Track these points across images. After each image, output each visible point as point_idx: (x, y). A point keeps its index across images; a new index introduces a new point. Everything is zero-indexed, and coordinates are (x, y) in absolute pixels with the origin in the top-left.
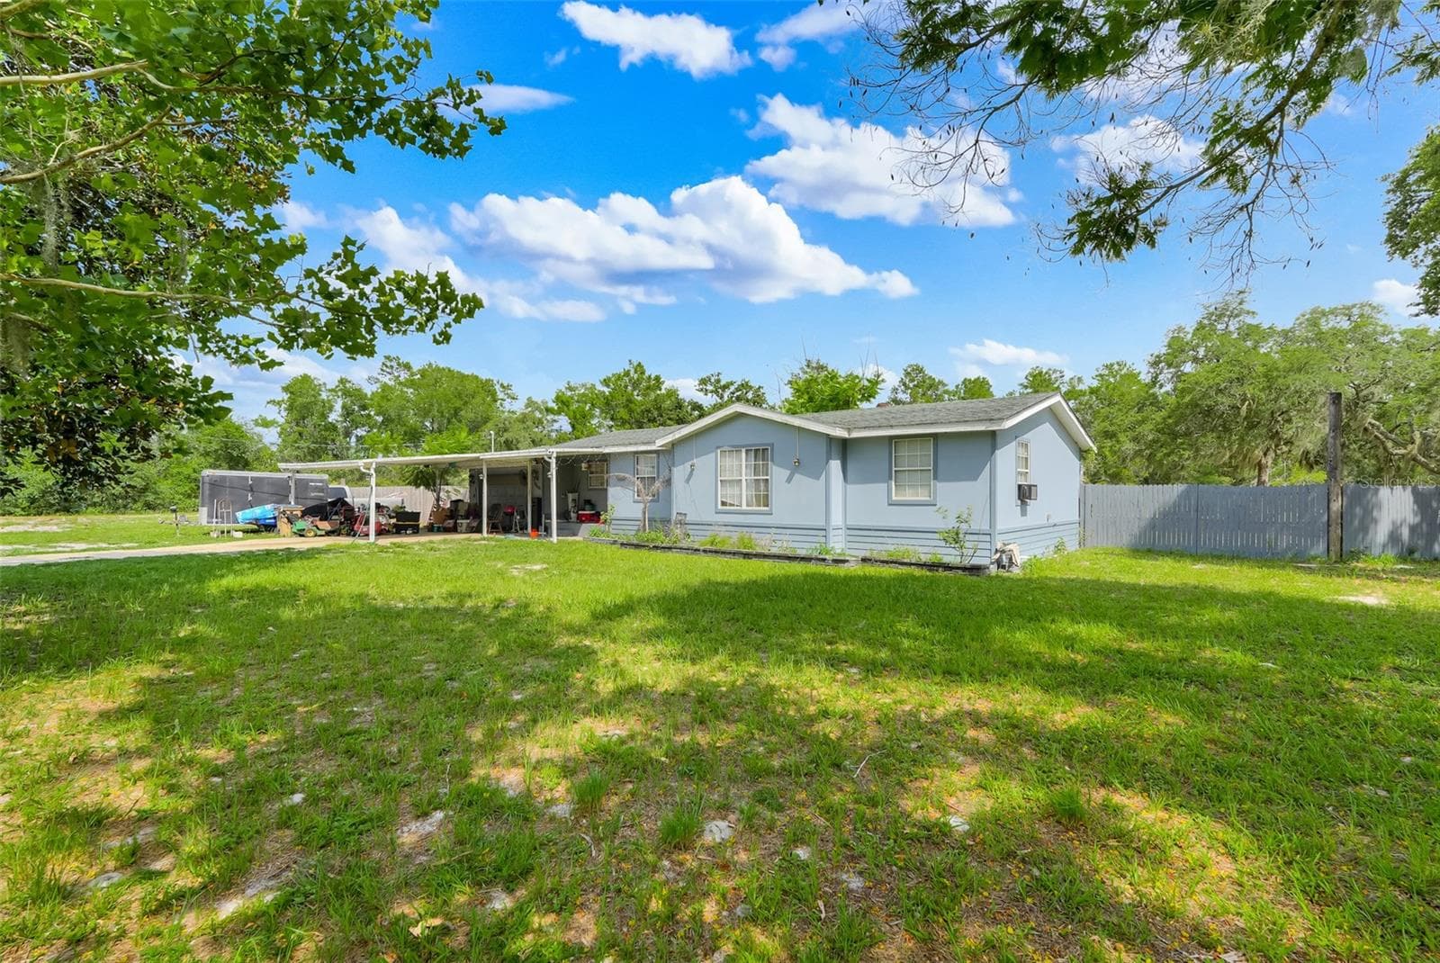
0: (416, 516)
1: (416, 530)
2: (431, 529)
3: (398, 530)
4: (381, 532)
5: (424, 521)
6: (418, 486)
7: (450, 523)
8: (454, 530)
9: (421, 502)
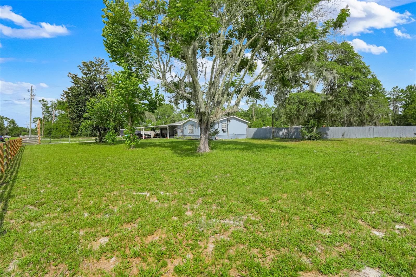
0: (151, 136)
1: (151, 138)
2: (153, 138)
3: (148, 138)
4: (145, 138)
5: (152, 136)
6: (152, 131)
7: (156, 136)
8: (156, 138)
9: (152, 133)
